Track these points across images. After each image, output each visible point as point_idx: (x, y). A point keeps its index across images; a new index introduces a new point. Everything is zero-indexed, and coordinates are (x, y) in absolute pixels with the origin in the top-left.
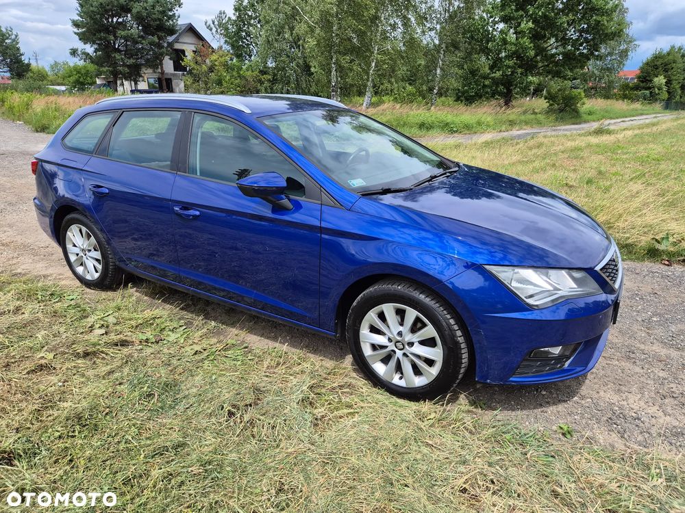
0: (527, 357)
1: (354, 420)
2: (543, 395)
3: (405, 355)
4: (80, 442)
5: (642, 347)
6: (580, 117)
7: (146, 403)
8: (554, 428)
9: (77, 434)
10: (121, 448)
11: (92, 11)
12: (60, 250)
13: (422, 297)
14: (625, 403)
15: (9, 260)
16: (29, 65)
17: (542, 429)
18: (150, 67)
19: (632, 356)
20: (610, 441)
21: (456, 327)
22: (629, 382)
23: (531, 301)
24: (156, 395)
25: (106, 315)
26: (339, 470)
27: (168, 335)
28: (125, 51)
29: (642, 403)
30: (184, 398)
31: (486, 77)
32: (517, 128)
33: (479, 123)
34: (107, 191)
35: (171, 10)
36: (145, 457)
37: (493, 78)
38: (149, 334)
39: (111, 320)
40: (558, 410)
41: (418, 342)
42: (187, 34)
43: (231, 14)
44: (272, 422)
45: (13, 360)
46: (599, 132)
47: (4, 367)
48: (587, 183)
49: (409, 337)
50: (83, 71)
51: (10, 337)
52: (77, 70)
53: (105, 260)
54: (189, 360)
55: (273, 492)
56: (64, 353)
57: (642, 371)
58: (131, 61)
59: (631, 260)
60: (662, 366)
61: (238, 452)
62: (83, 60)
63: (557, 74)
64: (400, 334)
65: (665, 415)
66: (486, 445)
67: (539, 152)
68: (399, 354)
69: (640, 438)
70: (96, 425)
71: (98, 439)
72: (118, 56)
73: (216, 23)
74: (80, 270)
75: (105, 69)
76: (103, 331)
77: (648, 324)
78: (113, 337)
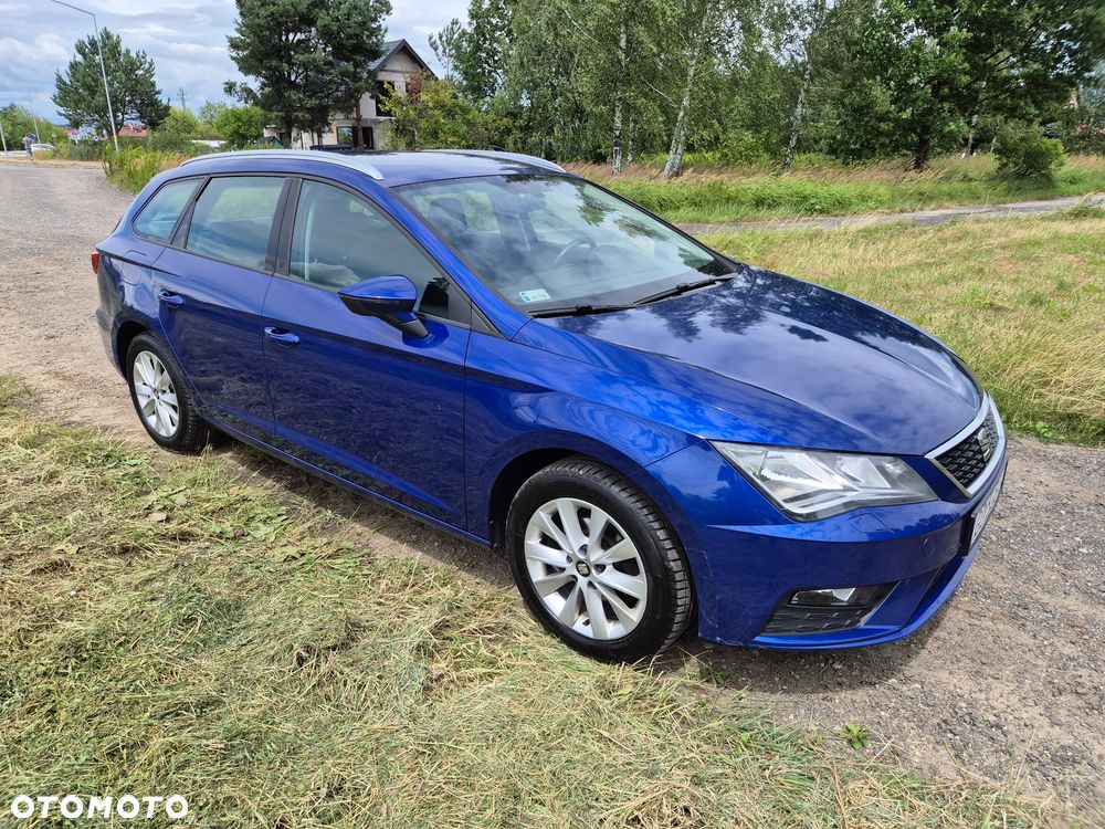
0: (785, 604)
1: (490, 685)
2: (836, 671)
3: (590, 584)
4: (72, 683)
5: (1046, 598)
6: (1054, 187)
7: (180, 632)
8: (837, 728)
9: (69, 670)
10: (124, 698)
11: (259, 25)
12: (127, 388)
13: (615, 489)
14: (983, 696)
15: (66, 401)
16: (167, 108)
17: (815, 729)
18: (342, 110)
19: (1022, 613)
20: (934, 761)
21: (668, 544)
22: (1001, 659)
23: (794, 508)
24: (200, 621)
25: (177, 490)
26: (440, 766)
27: (257, 529)
28: (305, 85)
29: (1014, 699)
30: (245, 628)
31: (883, 118)
32: (932, 206)
33: (863, 198)
34: (181, 301)
35: (375, 20)
36: (151, 717)
37: (897, 121)
38: (228, 525)
39: (180, 499)
40: (854, 698)
41: (613, 564)
42: (399, 57)
43: (466, 24)
44: (359, 677)
45: (19, 553)
46: (1080, 214)
47: (4, 561)
48: (1032, 303)
49: (597, 555)
50: (245, 118)
51: (29, 517)
52: (237, 116)
53: (182, 407)
54: (272, 570)
55: (324, 791)
56: (93, 546)
57: (1032, 641)
58: (314, 102)
59: (1073, 442)
60: (1073, 636)
61: (299, 721)
62: (243, 102)
63: (1012, 113)
64: (584, 549)
65: (1053, 724)
66: (705, 747)
67: (961, 247)
68: (582, 582)
69: (991, 761)
70: (98, 660)
71: (97, 682)
72: (294, 95)
73: (444, 39)
74: (152, 420)
75: (273, 115)
76: (163, 516)
77: (1068, 560)
78: (173, 527)
